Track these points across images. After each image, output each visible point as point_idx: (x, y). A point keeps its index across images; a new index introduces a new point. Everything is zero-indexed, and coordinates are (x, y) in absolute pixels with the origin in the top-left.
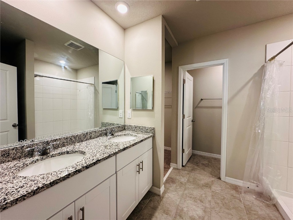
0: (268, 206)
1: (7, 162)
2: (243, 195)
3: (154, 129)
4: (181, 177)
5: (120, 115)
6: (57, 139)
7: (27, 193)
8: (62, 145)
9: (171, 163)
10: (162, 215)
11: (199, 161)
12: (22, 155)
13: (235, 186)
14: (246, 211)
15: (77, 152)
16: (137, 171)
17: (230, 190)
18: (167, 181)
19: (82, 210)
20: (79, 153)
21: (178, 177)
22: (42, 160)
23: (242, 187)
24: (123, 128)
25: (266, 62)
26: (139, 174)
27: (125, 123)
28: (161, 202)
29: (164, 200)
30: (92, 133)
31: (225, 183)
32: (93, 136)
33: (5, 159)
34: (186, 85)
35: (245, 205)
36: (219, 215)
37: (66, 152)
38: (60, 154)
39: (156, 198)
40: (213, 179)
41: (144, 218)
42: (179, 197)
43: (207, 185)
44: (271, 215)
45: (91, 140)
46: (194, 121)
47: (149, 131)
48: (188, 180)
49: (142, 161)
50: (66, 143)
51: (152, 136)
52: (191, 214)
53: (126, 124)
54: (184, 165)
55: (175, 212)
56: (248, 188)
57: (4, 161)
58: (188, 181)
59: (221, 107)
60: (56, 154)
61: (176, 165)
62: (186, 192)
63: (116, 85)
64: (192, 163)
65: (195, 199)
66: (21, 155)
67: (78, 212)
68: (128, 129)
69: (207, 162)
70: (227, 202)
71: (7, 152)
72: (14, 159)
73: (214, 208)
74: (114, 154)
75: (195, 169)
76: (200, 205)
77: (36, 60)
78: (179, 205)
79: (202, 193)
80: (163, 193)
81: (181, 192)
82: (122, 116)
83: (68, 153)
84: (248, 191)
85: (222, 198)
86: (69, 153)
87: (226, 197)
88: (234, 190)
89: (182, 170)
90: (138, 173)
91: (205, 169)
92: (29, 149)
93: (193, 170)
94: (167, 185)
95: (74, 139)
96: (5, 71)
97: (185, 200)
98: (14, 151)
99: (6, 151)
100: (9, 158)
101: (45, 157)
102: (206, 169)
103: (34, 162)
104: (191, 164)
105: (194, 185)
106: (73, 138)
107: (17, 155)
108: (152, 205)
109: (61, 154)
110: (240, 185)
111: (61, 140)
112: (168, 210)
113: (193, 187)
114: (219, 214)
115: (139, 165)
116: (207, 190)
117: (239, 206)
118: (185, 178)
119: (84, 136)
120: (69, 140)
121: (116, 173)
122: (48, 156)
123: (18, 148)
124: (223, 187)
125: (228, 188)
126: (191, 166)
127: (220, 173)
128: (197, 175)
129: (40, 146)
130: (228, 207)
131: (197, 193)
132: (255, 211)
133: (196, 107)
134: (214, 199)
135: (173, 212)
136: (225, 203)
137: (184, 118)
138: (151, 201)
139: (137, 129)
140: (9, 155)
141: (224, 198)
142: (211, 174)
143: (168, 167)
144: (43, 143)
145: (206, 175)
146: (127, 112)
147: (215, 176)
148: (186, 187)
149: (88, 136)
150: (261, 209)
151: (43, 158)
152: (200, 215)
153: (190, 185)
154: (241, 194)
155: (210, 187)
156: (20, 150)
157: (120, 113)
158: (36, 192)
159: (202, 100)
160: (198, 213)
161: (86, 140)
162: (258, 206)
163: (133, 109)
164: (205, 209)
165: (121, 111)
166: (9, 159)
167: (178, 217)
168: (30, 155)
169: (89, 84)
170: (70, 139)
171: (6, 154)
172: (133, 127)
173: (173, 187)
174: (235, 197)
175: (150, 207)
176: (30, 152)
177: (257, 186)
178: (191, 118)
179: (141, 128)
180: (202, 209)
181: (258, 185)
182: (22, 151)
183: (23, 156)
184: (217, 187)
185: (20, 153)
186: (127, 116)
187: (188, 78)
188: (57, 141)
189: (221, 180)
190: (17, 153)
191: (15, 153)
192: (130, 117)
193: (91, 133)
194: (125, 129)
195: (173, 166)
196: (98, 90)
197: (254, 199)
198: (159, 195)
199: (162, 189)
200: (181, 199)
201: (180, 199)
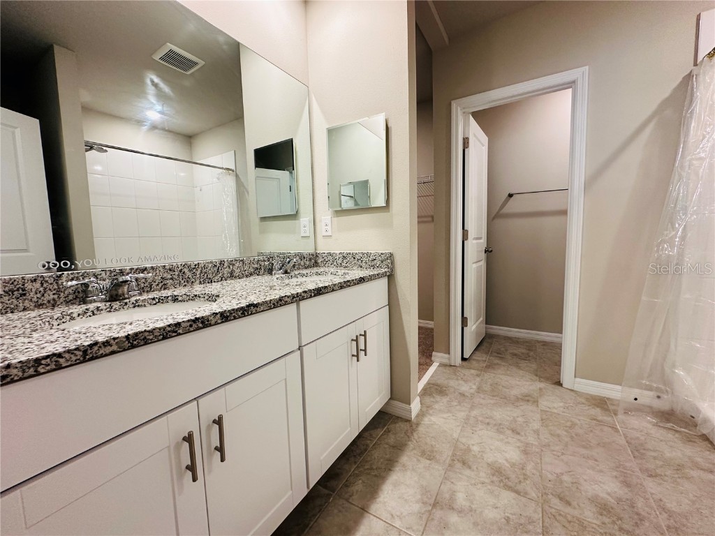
0: (689, 440)
1: (23, 311)
2: (621, 417)
3: (391, 255)
4: (461, 382)
5: (302, 229)
6: (146, 269)
7: (64, 350)
8: (160, 286)
9: (434, 353)
10: (418, 460)
11: (503, 349)
12: (59, 298)
13: (600, 400)
14: (632, 451)
15: (200, 297)
16: (353, 356)
17: (587, 408)
18: (426, 392)
19: (219, 422)
20: (203, 299)
21: (452, 383)
22: (110, 311)
23: (618, 400)
24: (313, 261)
25: (695, 64)
26: (358, 361)
27: (316, 249)
28: (415, 434)
29: (421, 429)
30: (234, 265)
31: (572, 393)
32: (237, 272)
33: (15, 302)
34: (471, 151)
35: (628, 439)
36: (562, 460)
37: (170, 298)
38: (154, 302)
39: (400, 426)
40: (542, 385)
41: (375, 467)
42: (458, 424)
43: (527, 398)
44: (699, 460)
45: (233, 281)
46: (491, 251)
47: (378, 263)
48: (478, 388)
49: (365, 332)
50: (171, 281)
51: (388, 273)
52: (490, 457)
53: (318, 252)
54: (466, 356)
55: (450, 454)
56: (636, 399)
57: (12, 306)
58: (479, 390)
59: (564, 213)
60: (145, 300)
61: (447, 356)
62: (474, 413)
63: (291, 173)
64: (487, 353)
65: (499, 428)
66: (56, 296)
67: (209, 428)
68: (325, 262)
69: (524, 351)
70: (581, 431)
71: (17, 286)
72: (39, 306)
73: (549, 445)
74: (294, 297)
75: (495, 364)
76: (510, 440)
77: (87, 109)
78: (460, 439)
79: (515, 415)
80: (417, 416)
81: (463, 414)
82: (308, 231)
83: (175, 299)
84: (635, 408)
85: (569, 424)
86: (177, 299)
87: (578, 422)
88: (598, 407)
89: (461, 366)
90: (355, 358)
91: (520, 365)
92: (74, 282)
93: (490, 366)
94: (428, 400)
95: (188, 274)
96: (11, 129)
97: (474, 429)
98: (38, 285)
99: (16, 283)
100: (26, 301)
101: (116, 305)
102: (523, 364)
103: (90, 313)
104: (486, 356)
105: (495, 398)
106: (186, 270)
107: (47, 297)
108: (391, 439)
109: (159, 302)
110: (613, 397)
111: (158, 271)
112: (432, 451)
113: (492, 402)
114: (562, 457)
115: (357, 340)
116: (529, 407)
117: (613, 442)
118: (470, 384)
119: (216, 269)
120: (177, 273)
121: (300, 348)
122: (126, 304)
123: (47, 279)
124: (569, 401)
125: (583, 404)
126: (484, 359)
127: (559, 373)
128: (501, 376)
129: (104, 280)
130: (584, 443)
131: (502, 414)
132: (655, 451)
133: (495, 215)
134: (547, 426)
135: (446, 452)
136: (576, 435)
137: (467, 239)
138: (388, 431)
139: (347, 259)
140: (25, 295)
141: (573, 425)
142: (537, 375)
143: (428, 361)
144: (110, 273)
145: (523, 376)
146: (321, 221)
147: (547, 379)
148: (473, 402)
149: (226, 271)
150: (671, 447)
151: (114, 308)
152: (514, 461)
153: (483, 399)
154: (616, 414)
155: (536, 402)
156: (51, 284)
157: (302, 226)
158: (89, 351)
159: (510, 196)
160: (508, 456)
161: (221, 280)
162: (661, 441)
163: (336, 211)
164: (526, 447)
165: (305, 219)
166: (27, 304)
167: (458, 465)
168: (78, 300)
169: (222, 168)
170: (181, 271)
171: (18, 290)
172: (337, 257)
173: (441, 402)
174: (602, 421)
175: (387, 444)
176: (79, 292)
177: (659, 397)
178: (483, 241)
179: (357, 257)
180: (519, 447)
181: (659, 394)
182: (59, 288)
183: (62, 300)
184: (552, 401)
185: (54, 292)
186: (322, 230)
187: (475, 136)
188: (145, 272)
189: (564, 386)
190: (45, 292)
191: (40, 292)
192: (329, 233)
193: (231, 263)
194: (316, 264)
195: (438, 358)
196: (245, 184)
197: (650, 426)
198: (408, 421)
199: (415, 406)
200: (464, 427)
201: (460, 428)
